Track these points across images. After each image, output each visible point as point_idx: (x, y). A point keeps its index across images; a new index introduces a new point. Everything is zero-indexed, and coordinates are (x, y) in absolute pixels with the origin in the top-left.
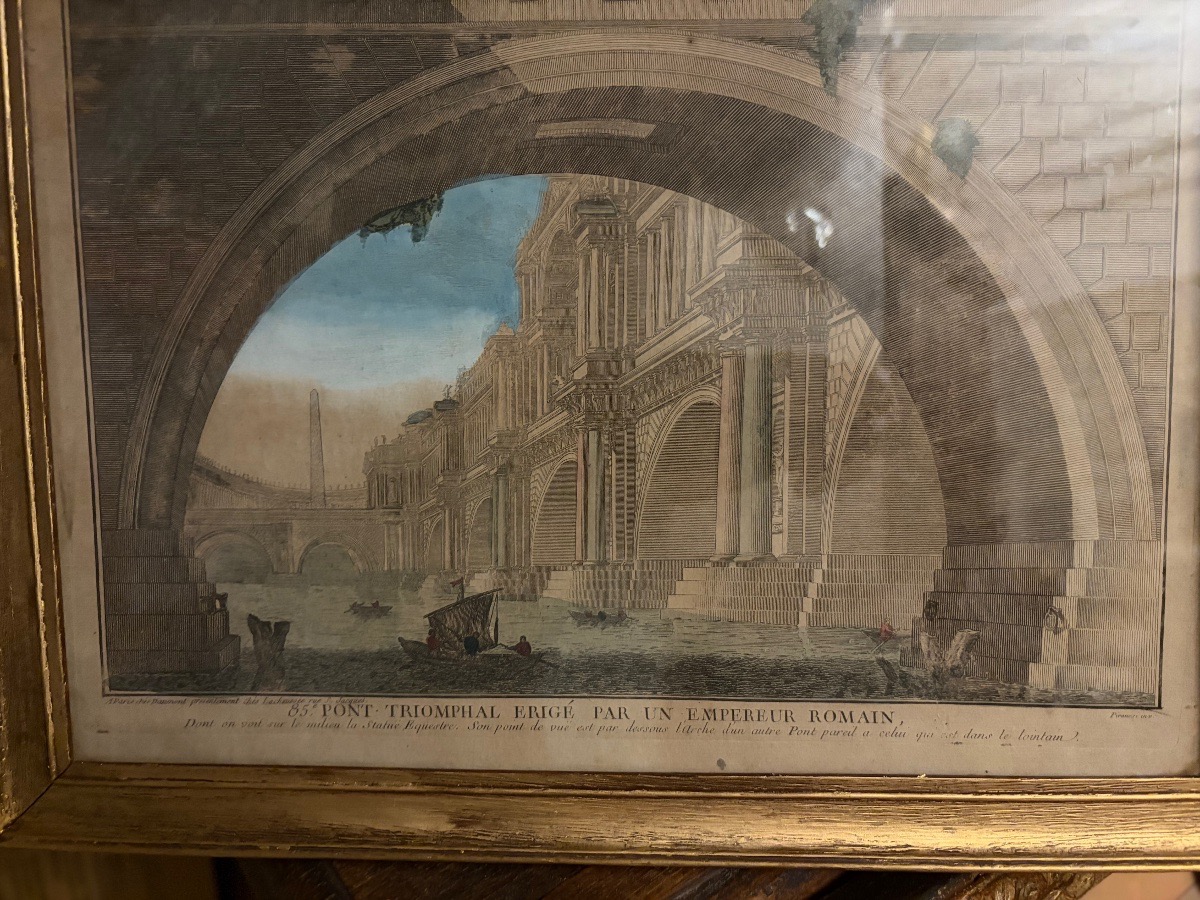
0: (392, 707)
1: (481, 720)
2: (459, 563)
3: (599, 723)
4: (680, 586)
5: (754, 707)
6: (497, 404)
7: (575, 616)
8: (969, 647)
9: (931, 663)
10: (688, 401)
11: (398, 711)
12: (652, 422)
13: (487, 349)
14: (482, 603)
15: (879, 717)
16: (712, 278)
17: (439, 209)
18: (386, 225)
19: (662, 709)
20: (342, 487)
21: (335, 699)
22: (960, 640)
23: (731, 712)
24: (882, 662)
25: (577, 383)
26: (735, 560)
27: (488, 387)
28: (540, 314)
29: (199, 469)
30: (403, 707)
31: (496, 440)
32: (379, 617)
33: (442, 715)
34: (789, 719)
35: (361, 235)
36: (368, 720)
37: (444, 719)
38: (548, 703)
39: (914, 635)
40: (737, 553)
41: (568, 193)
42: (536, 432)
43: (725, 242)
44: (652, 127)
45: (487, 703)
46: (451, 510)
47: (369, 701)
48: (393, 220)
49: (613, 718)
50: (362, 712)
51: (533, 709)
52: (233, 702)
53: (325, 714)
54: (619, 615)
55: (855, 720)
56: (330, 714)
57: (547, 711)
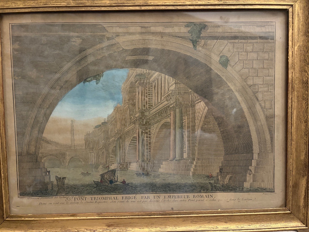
0: (92, 198)
1: (114, 200)
2: (108, 162)
3: (142, 200)
4: (161, 166)
5: (180, 195)
6: (117, 123)
7: (137, 174)
8: (230, 179)
9: (221, 183)
10: (163, 122)
11: (93, 199)
12: (154, 126)
13: (114, 110)
14: (114, 171)
15: (210, 196)
16: (168, 93)
17: (102, 77)
18: (90, 81)
19: (158, 196)
20: (79, 144)
21: (77, 196)
22: (228, 177)
23: (174, 196)
24: (210, 183)
25: (136, 117)
26: (175, 159)
27: (115, 119)
28: (127, 101)
29: (43, 140)
30: (94, 197)
31: (117, 131)
32: (88, 175)
33: (104, 199)
34: (188, 197)
35: (84, 83)
36: (85, 201)
37: (105, 200)
38: (130, 195)
39: (217, 176)
41: (134, 73)
42: (126, 129)
43: (171, 84)
44: (153, 57)
45: (115, 196)
46: (106, 149)
47: (86, 196)
48: (91, 79)
49: (146, 199)
50: (84, 199)
51: (127, 197)
52: (51, 198)
53: (75, 200)
54: (147, 174)
55: (204, 197)
56: (76, 200)
57: (130, 197)
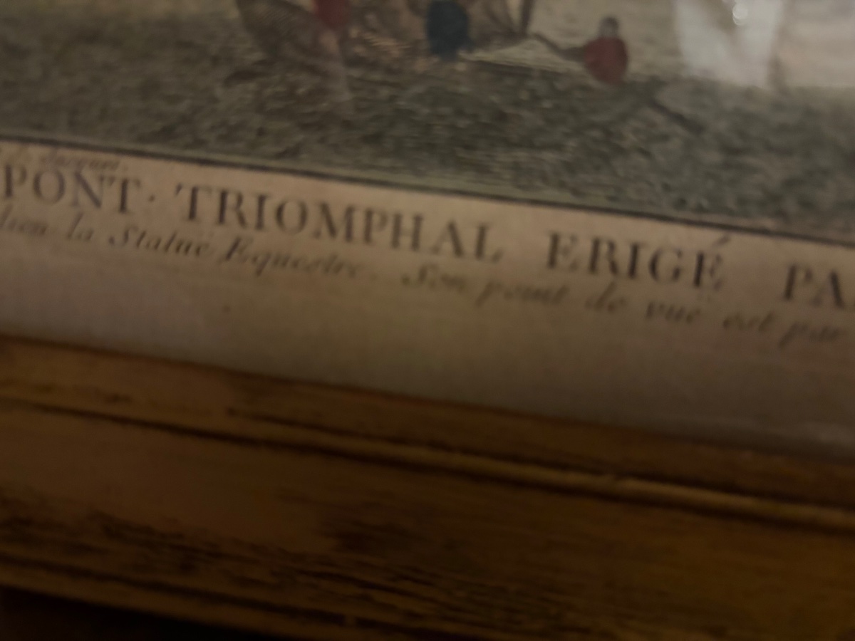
0: (194, 191)
1: (445, 263)
11: (208, 206)
21: (36, 152)
30: (224, 196)
33: (332, 231)
36: (125, 222)
37: (339, 245)
47: (132, 166)
49: (839, 304)
50: (111, 197)
51: (603, 249)
53: (9, 192)
56: (23, 191)
57: (643, 258)
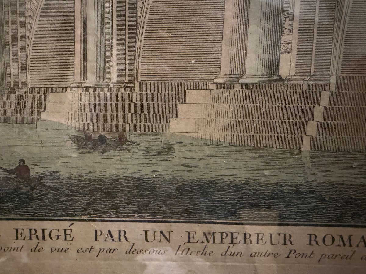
3: (98, 246)
4: (181, 108)
7: (75, 139)
19: (162, 232)
23: (230, 235)
26: (240, 81)
34: (288, 242)
38: (48, 225)
40: (242, 74)
49: (113, 240)
51: (33, 232)
54: (120, 139)
55: (354, 246)
57: (47, 233)
